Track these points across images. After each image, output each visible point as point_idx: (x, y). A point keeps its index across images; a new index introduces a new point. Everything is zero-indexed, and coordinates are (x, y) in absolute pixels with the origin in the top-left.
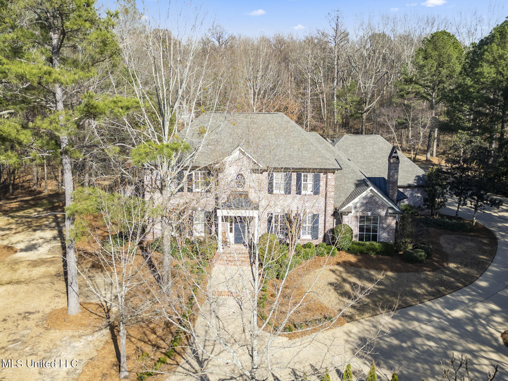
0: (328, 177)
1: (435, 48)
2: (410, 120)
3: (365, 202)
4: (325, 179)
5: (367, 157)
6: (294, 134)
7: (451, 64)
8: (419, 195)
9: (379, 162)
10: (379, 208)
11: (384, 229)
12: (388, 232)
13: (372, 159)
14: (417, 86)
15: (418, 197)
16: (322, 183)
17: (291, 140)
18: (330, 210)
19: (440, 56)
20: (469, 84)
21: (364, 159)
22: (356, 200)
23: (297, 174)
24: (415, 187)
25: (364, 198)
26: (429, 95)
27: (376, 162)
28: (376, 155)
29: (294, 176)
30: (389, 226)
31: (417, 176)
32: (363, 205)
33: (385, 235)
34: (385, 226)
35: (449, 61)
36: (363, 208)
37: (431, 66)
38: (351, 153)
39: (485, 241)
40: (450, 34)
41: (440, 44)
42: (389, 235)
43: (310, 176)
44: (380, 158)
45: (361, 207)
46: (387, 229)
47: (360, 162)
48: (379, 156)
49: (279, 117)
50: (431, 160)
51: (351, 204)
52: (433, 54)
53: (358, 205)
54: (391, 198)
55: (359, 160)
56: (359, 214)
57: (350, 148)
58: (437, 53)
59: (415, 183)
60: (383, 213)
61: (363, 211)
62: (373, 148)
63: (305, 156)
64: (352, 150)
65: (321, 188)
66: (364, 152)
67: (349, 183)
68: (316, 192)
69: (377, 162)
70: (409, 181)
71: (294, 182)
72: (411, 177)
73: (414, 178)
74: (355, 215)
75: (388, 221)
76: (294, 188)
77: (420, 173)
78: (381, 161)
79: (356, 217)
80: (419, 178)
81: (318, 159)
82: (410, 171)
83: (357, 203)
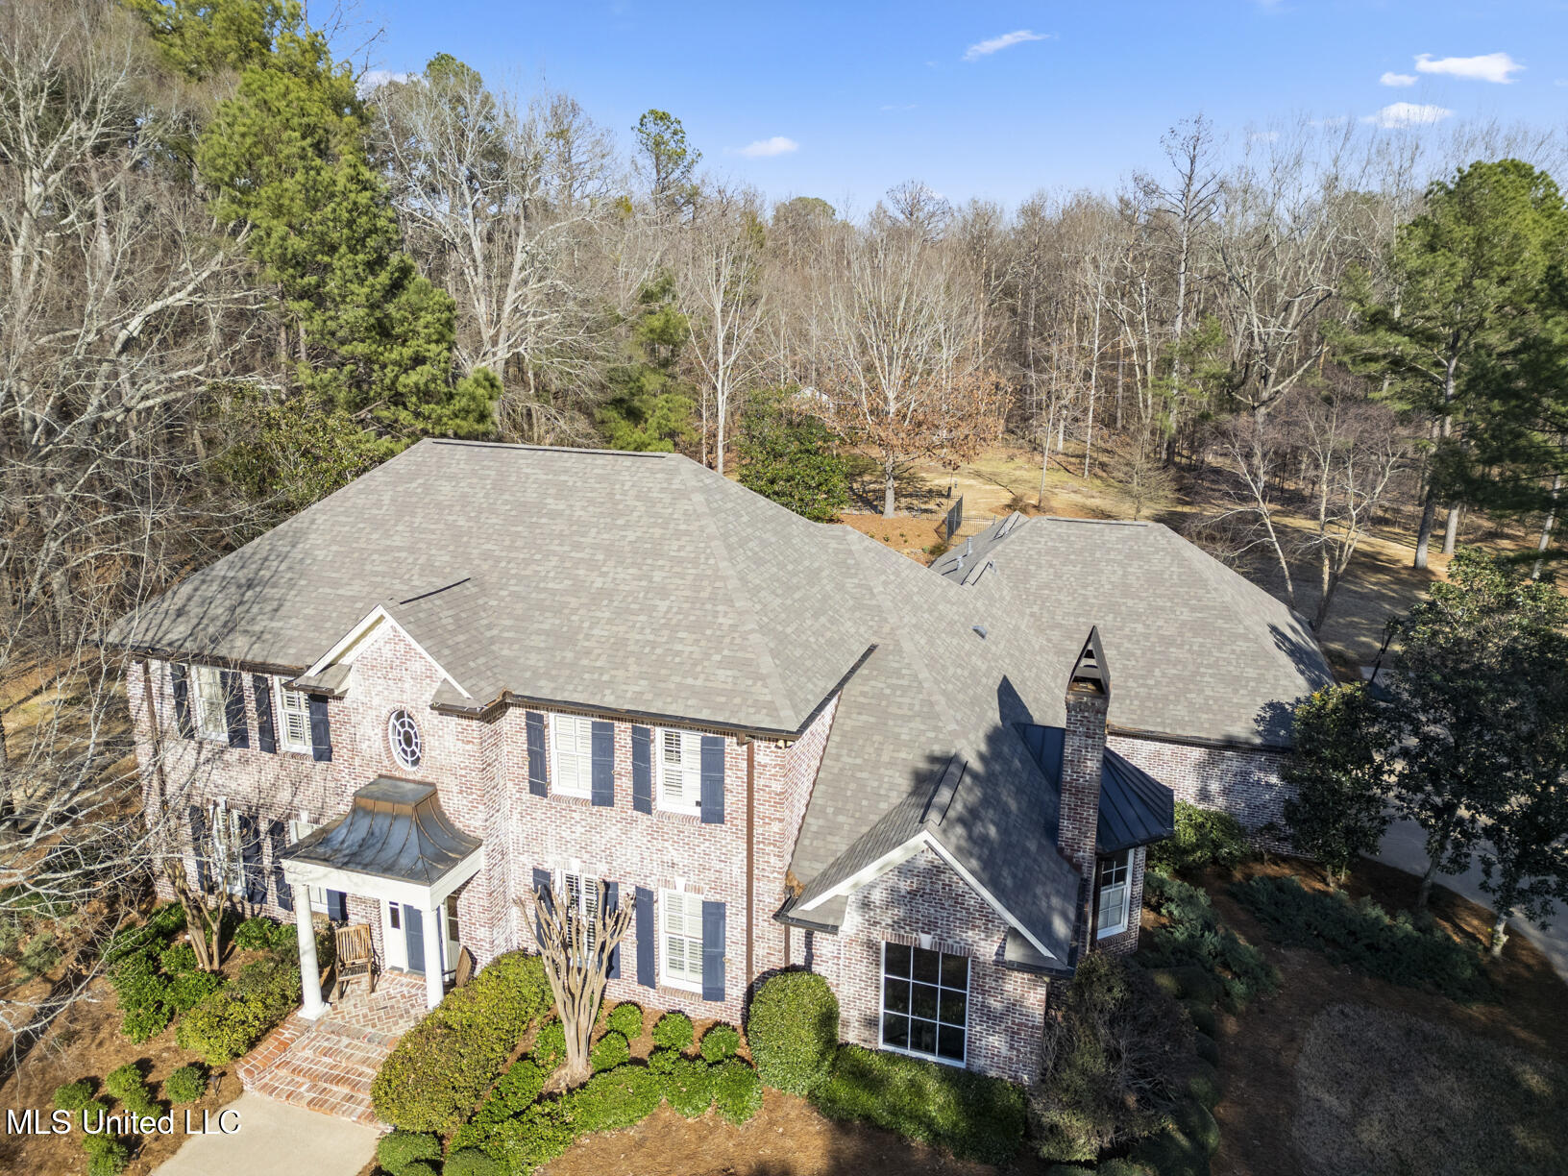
0: (757, 758)
1: (1470, 216)
2: (1325, 458)
3: (904, 886)
4: (744, 765)
5: (1092, 606)
6: (681, 548)
7: (1518, 266)
8: (1274, 779)
9: (1133, 630)
10: (968, 923)
11: (991, 1018)
12: (1012, 1035)
13: (1110, 617)
14: (1394, 338)
15: (1269, 786)
16: (734, 779)
17: (657, 577)
18: (770, 894)
19: (1480, 241)
20: (1556, 341)
21: (1078, 615)
22: (868, 873)
23: (635, 730)
24: (1254, 749)
25: (905, 870)
26: (1438, 364)
27: (1120, 629)
28: (1130, 603)
29: (623, 733)
30: (1012, 1007)
31: (1271, 705)
32: (895, 898)
33: (996, 1042)
34: (995, 1004)
35: (1511, 260)
36: (899, 912)
37: (1447, 274)
38: (1039, 588)
39: (1534, 1081)
40: (1532, 168)
41: (1485, 198)
42: (1012, 1047)
43: (691, 742)
44: (1140, 615)
45: (888, 905)
46: (1006, 1017)
47: (1059, 626)
48: (1141, 607)
49: (662, 470)
50: (1430, 567)
51: (843, 888)
52: (1457, 234)
53: (878, 896)
54: (1068, 852)
55: (1059, 618)
56: (883, 937)
57: (1039, 566)
58: (1471, 230)
59: (1258, 733)
60: (987, 949)
61: (896, 925)
62: (1125, 575)
63: (678, 653)
64: (1045, 575)
65: (729, 799)
66: (1085, 587)
67: (892, 764)
68: (712, 811)
69: (1127, 631)
70: (1234, 721)
71: (623, 760)
72: (1245, 706)
73: (1256, 711)
74: (863, 937)
75: (1009, 987)
76: (624, 785)
77: (1286, 691)
78: (1140, 628)
79: (871, 945)
80: (1278, 713)
81: (722, 674)
82: (1248, 679)
83: (872, 886)
